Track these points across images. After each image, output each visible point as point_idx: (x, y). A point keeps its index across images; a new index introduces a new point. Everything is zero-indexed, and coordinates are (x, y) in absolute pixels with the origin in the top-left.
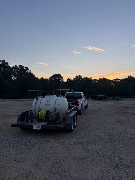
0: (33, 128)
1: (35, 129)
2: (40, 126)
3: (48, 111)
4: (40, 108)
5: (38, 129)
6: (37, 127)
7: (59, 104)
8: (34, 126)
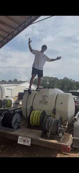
0: (19, 142)
1: (22, 143)
2: (30, 140)
3: (44, 113)
4: (32, 107)
5: (26, 144)
6: (24, 141)
7: (61, 103)
8: (19, 137)
